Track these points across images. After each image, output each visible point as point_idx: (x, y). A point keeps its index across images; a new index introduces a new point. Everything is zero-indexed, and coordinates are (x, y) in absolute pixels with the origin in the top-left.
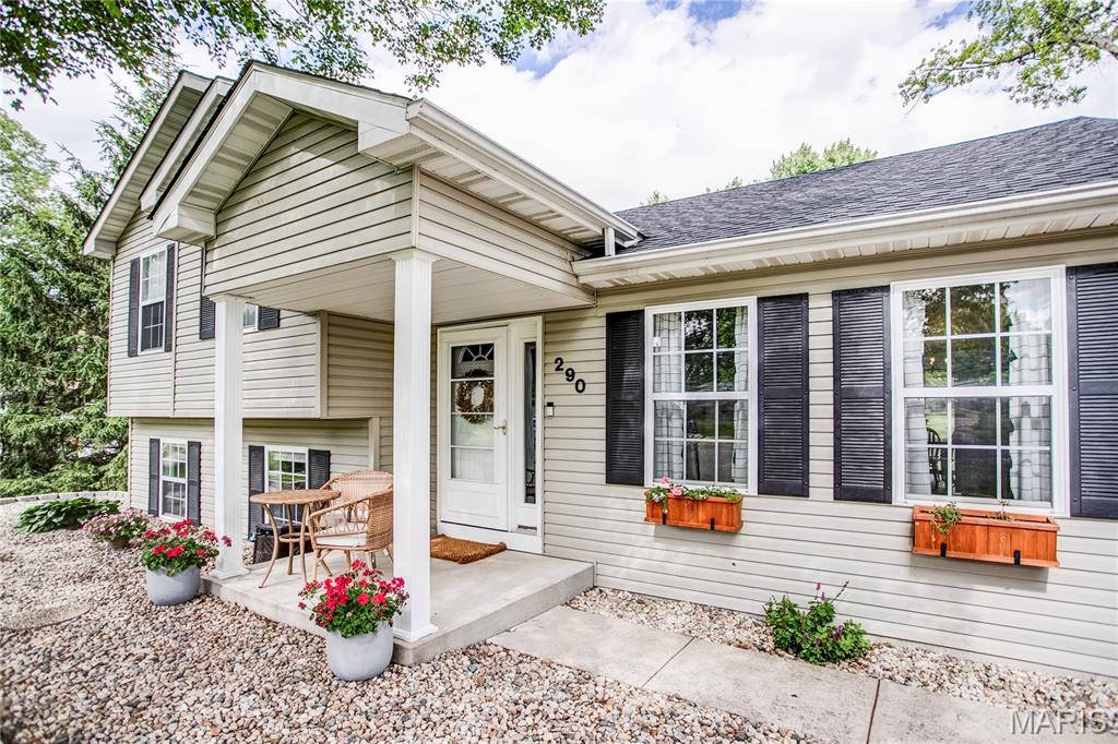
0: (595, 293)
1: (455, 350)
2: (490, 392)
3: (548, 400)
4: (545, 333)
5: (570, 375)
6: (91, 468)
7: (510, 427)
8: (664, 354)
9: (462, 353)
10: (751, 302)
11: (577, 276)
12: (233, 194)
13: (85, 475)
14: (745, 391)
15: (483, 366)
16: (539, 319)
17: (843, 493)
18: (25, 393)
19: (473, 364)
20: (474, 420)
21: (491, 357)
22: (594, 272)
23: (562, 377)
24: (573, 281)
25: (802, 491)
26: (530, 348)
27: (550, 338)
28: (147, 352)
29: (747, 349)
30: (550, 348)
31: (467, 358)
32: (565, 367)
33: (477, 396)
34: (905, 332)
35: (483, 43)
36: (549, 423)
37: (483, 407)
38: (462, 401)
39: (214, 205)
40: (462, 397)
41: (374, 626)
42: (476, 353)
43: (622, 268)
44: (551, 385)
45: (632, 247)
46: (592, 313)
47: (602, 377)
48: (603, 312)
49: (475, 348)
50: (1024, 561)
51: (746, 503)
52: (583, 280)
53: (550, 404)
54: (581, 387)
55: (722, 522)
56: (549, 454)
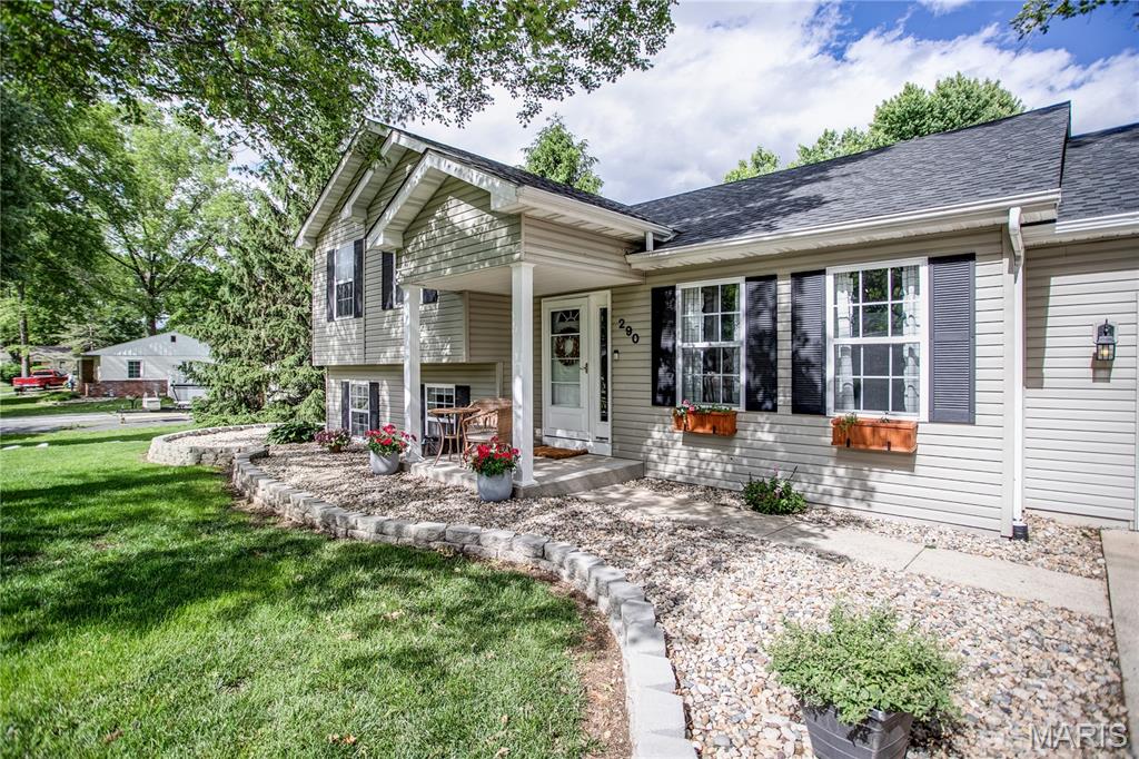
0: (646, 274)
1: (553, 314)
2: (577, 346)
3: (615, 348)
4: (613, 302)
5: (629, 331)
6: (287, 407)
7: (591, 368)
8: (688, 314)
9: (559, 316)
10: (743, 280)
11: (630, 265)
12: (414, 221)
13: (284, 413)
14: (741, 341)
15: (572, 325)
16: (608, 292)
17: (798, 408)
18: (239, 350)
19: (566, 324)
20: (567, 364)
21: (578, 319)
22: (639, 261)
23: (623, 333)
24: (627, 268)
25: (773, 408)
26: (604, 312)
27: (616, 305)
28: (341, 318)
30: (617, 313)
31: (562, 319)
32: (626, 326)
33: (569, 346)
34: (835, 302)
35: (573, 77)
36: (615, 365)
37: (572, 355)
38: (558, 351)
39: (403, 228)
40: (558, 347)
41: (502, 473)
42: (568, 316)
43: (659, 259)
44: (617, 338)
45: (669, 241)
46: (642, 288)
47: (649, 333)
48: (649, 287)
49: (567, 313)
50: (893, 449)
51: (739, 417)
52: (633, 267)
53: (616, 352)
54: (636, 339)
55: (720, 430)
56: (617, 386)
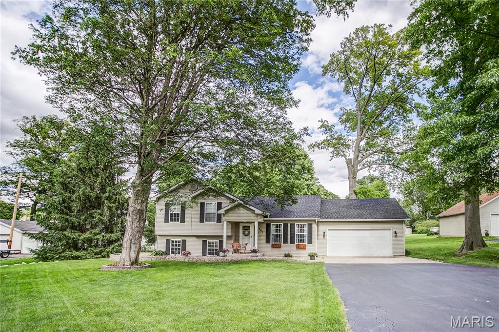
1: (243, 226)
2: (249, 233)
5: (261, 230)
8: (273, 228)
10: (282, 224)
14: (282, 233)
15: (248, 228)
17: (291, 243)
20: (246, 236)
22: (266, 219)
25: (287, 243)
28: (171, 222)
29: (282, 228)
33: (246, 233)
34: (296, 228)
40: (244, 233)
46: (264, 223)
47: (265, 231)
48: (266, 223)
49: (246, 226)
50: (303, 247)
51: (282, 245)
54: (263, 232)
55: (279, 246)
